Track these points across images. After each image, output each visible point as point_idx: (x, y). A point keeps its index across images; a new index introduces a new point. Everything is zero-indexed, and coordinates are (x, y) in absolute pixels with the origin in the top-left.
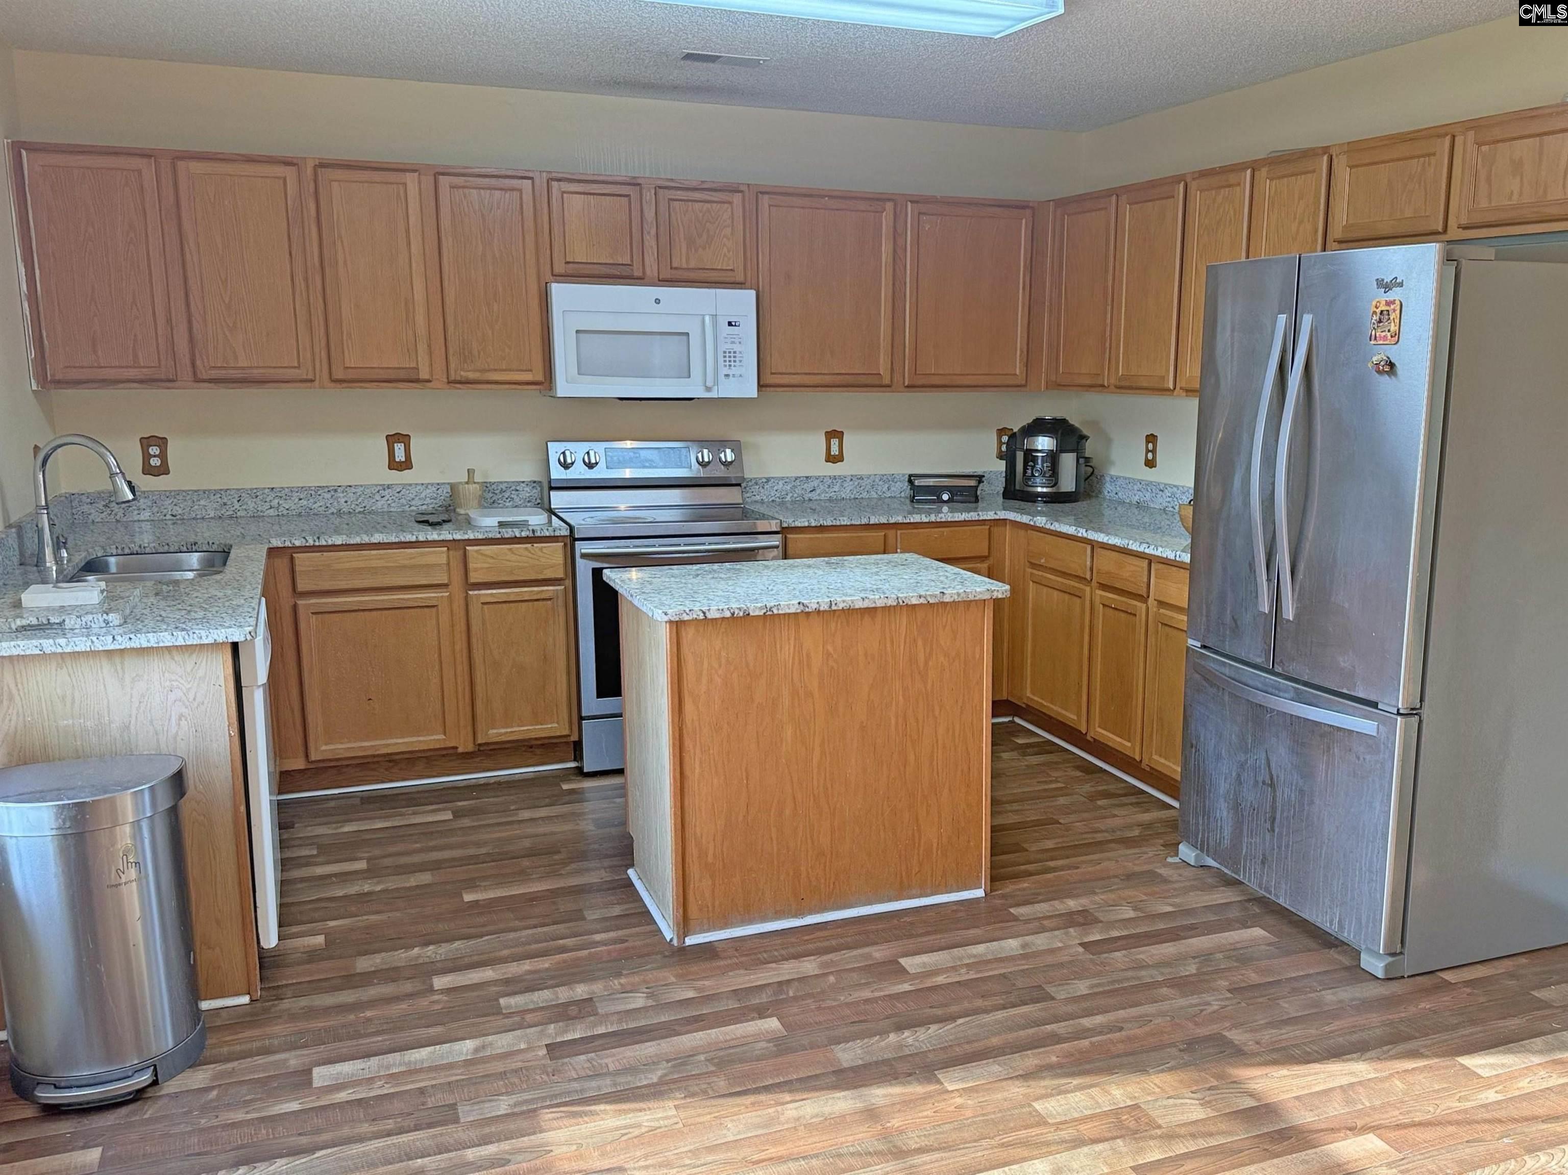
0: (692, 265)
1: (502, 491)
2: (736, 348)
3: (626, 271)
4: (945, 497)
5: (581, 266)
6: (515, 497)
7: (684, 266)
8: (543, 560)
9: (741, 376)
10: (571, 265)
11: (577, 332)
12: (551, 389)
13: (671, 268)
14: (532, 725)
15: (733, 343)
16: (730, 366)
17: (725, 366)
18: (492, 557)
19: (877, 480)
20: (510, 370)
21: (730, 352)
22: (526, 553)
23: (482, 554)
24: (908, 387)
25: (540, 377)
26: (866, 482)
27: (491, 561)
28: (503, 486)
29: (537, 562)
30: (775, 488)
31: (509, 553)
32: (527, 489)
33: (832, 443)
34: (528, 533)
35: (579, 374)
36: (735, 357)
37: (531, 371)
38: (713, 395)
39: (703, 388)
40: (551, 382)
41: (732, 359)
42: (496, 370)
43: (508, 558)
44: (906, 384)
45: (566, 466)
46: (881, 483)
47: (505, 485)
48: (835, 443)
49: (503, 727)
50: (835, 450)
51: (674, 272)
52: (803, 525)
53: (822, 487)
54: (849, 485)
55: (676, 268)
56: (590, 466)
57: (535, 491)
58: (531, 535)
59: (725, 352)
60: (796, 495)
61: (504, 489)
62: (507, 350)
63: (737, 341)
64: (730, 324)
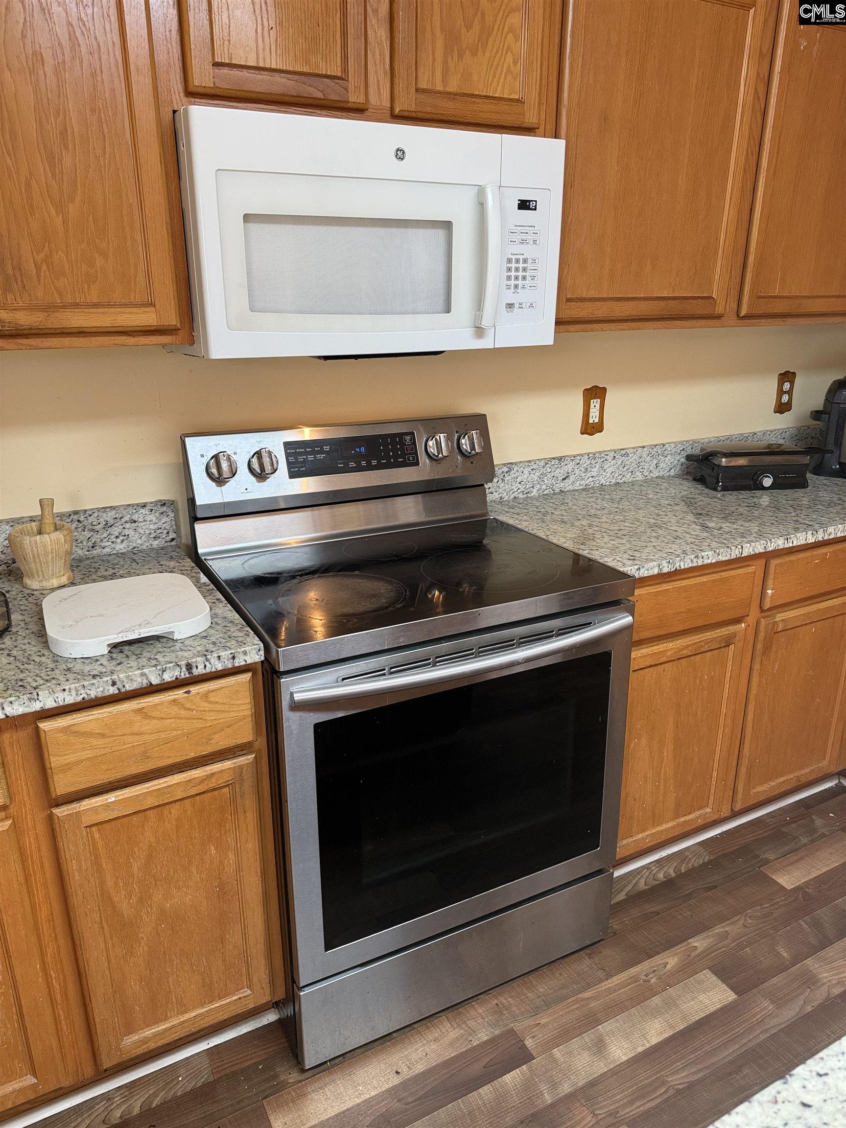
0: (453, 87)
1: (107, 526)
2: (528, 251)
3: (333, 93)
4: (767, 482)
5: (245, 73)
6: (131, 532)
7: (439, 87)
8: (210, 717)
9: (531, 306)
10: (225, 71)
11: (247, 218)
12: (192, 343)
13: (417, 90)
14: (202, 1005)
15: (524, 241)
16: (516, 286)
17: (508, 287)
18: (103, 736)
19: (645, 455)
20: (109, 305)
21: (517, 261)
22: (175, 710)
23: (77, 733)
24: (745, 317)
25: (172, 319)
26: (633, 458)
27: (100, 742)
28: (110, 516)
29: (198, 724)
30: (519, 480)
31: (138, 718)
32: (152, 517)
33: (592, 406)
34: (177, 673)
35: (252, 310)
36: (524, 270)
37: (152, 304)
38: (486, 343)
39: (470, 331)
40: (192, 329)
41: (520, 274)
42: (76, 305)
43: (136, 729)
44: (743, 313)
45: (219, 480)
46: (648, 459)
47: (112, 514)
48: (595, 404)
49: (148, 1025)
50: (594, 418)
51: (422, 97)
52: (651, 573)
53: (577, 472)
54: (610, 467)
55: (424, 91)
56: (261, 475)
57: (164, 519)
58: (184, 674)
59: (509, 261)
60: (544, 487)
61: (111, 522)
62: (99, 261)
63: (530, 237)
64: (524, 205)
